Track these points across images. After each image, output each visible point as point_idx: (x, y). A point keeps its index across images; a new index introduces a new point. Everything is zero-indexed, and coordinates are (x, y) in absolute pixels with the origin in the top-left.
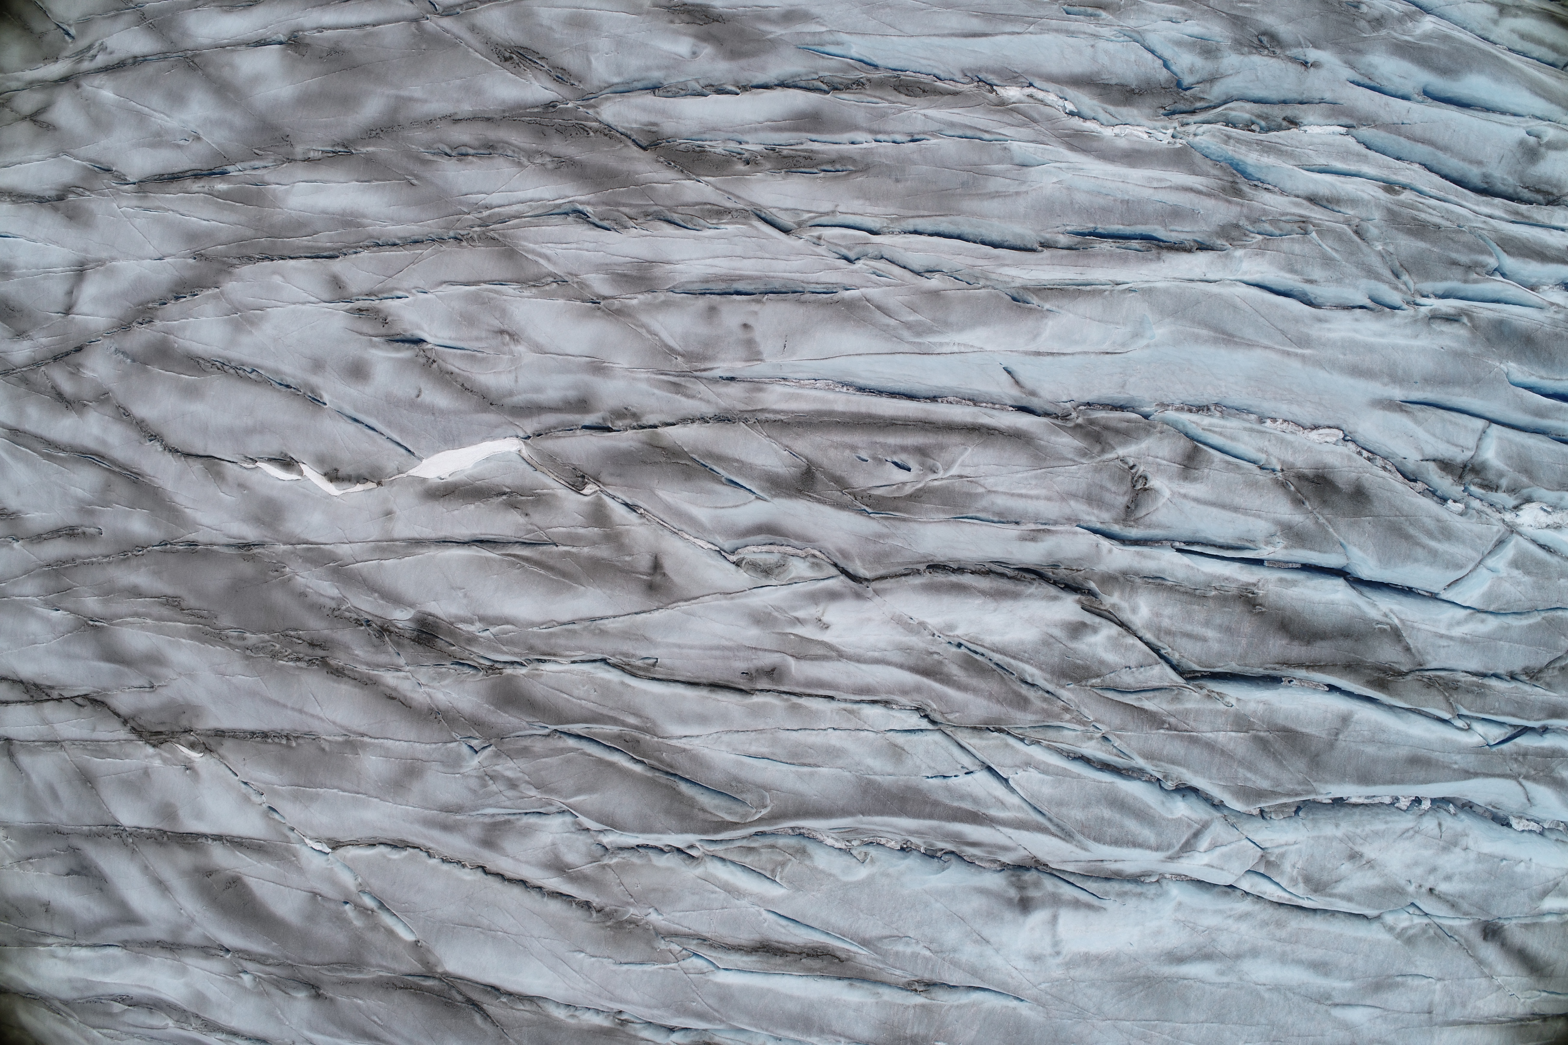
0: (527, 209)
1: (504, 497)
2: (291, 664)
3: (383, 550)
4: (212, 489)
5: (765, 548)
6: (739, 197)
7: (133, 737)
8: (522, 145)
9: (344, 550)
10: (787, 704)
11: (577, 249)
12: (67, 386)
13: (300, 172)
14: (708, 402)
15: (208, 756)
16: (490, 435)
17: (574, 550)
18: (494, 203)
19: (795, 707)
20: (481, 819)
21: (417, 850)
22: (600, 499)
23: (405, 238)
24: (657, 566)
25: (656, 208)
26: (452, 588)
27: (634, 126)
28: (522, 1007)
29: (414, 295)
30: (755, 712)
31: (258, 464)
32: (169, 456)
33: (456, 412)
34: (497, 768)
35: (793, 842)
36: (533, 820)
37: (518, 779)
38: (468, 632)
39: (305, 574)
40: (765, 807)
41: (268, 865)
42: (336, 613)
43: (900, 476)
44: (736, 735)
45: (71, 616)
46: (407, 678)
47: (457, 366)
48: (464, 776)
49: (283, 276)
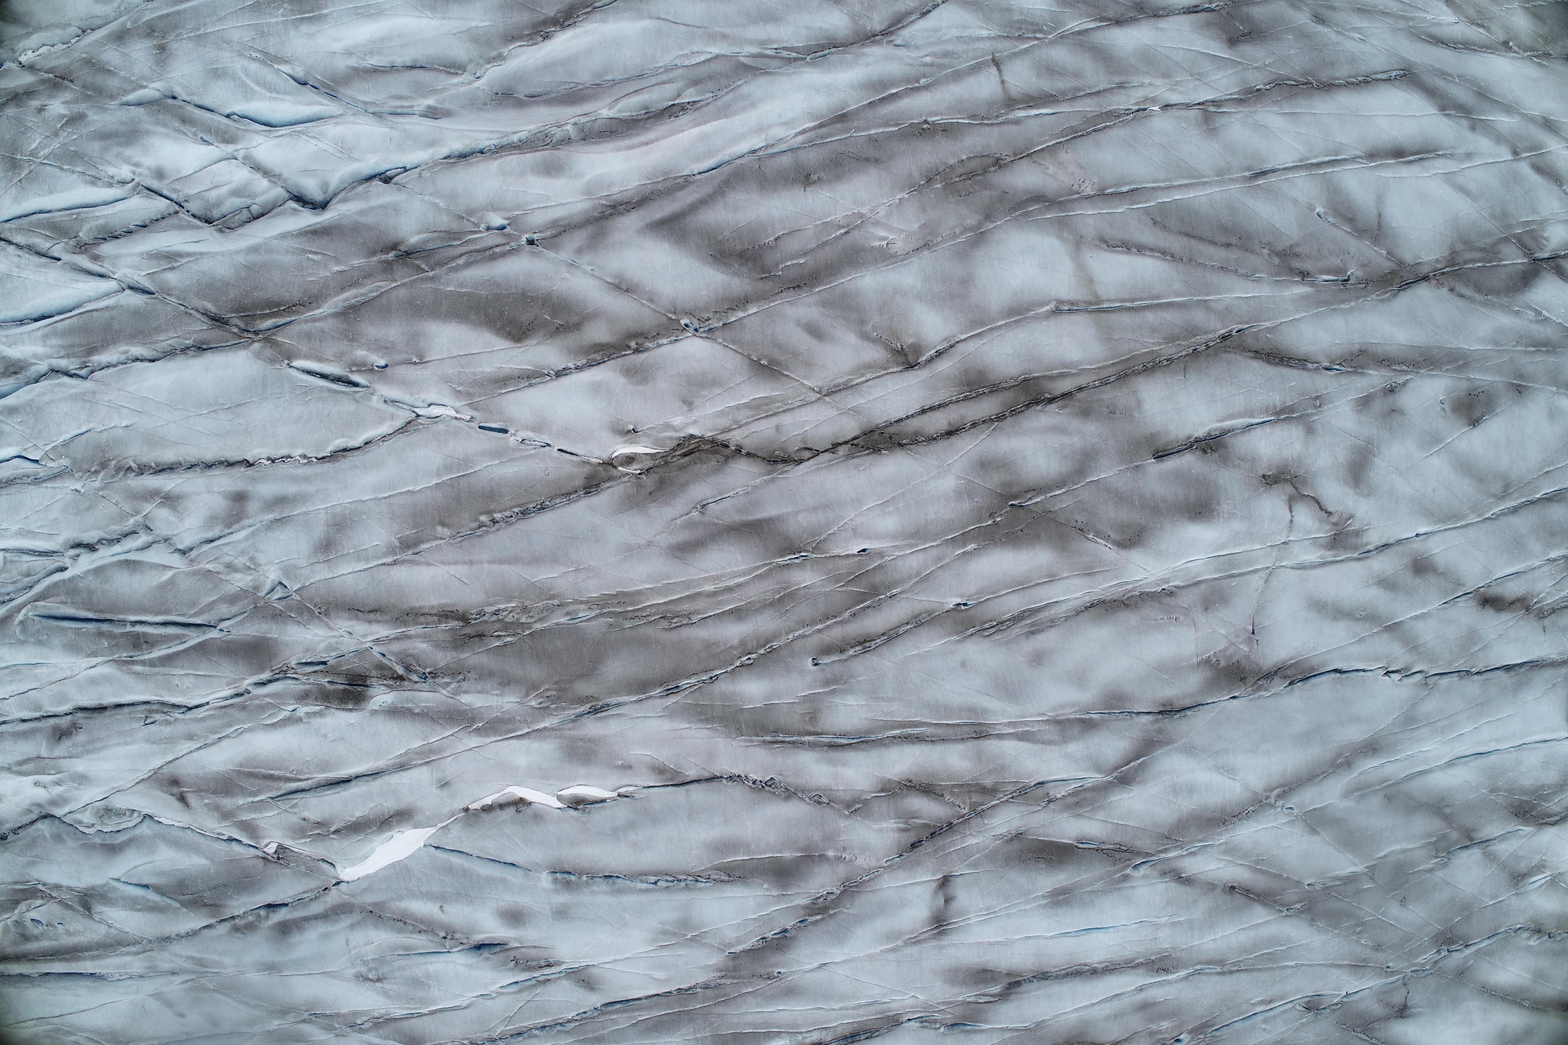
1: (333, 829)
2: (502, 606)
3: (431, 752)
4: (664, 755)
7: (722, 437)
9: (474, 741)
10: (44, 710)
12: (919, 803)
14: (176, 955)
15: (605, 456)
16: (370, 882)
17: (250, 799)
19: (38, 708)
20: (251, 521)
21: (319, 456)
22: (258, 843)
23: (530, 1037)
24: (182, 799)
26: (342, 739)
28: (169, 342)
29: (493, 992)
30: (62, 698)
31: (615, 794)
32: (736, 771)
33: (401, 898)
34: (249, 578)
36: (210, 535)
37: (228, 573)
38: (306, 705)
39: (507, 707)
40: (22, 622)
41: (488, 370)
42: (461, 677)
45: (836, 552)
46: (364, 636)
47: (419, 941)
48: (270, 563)
49: (655, 979)
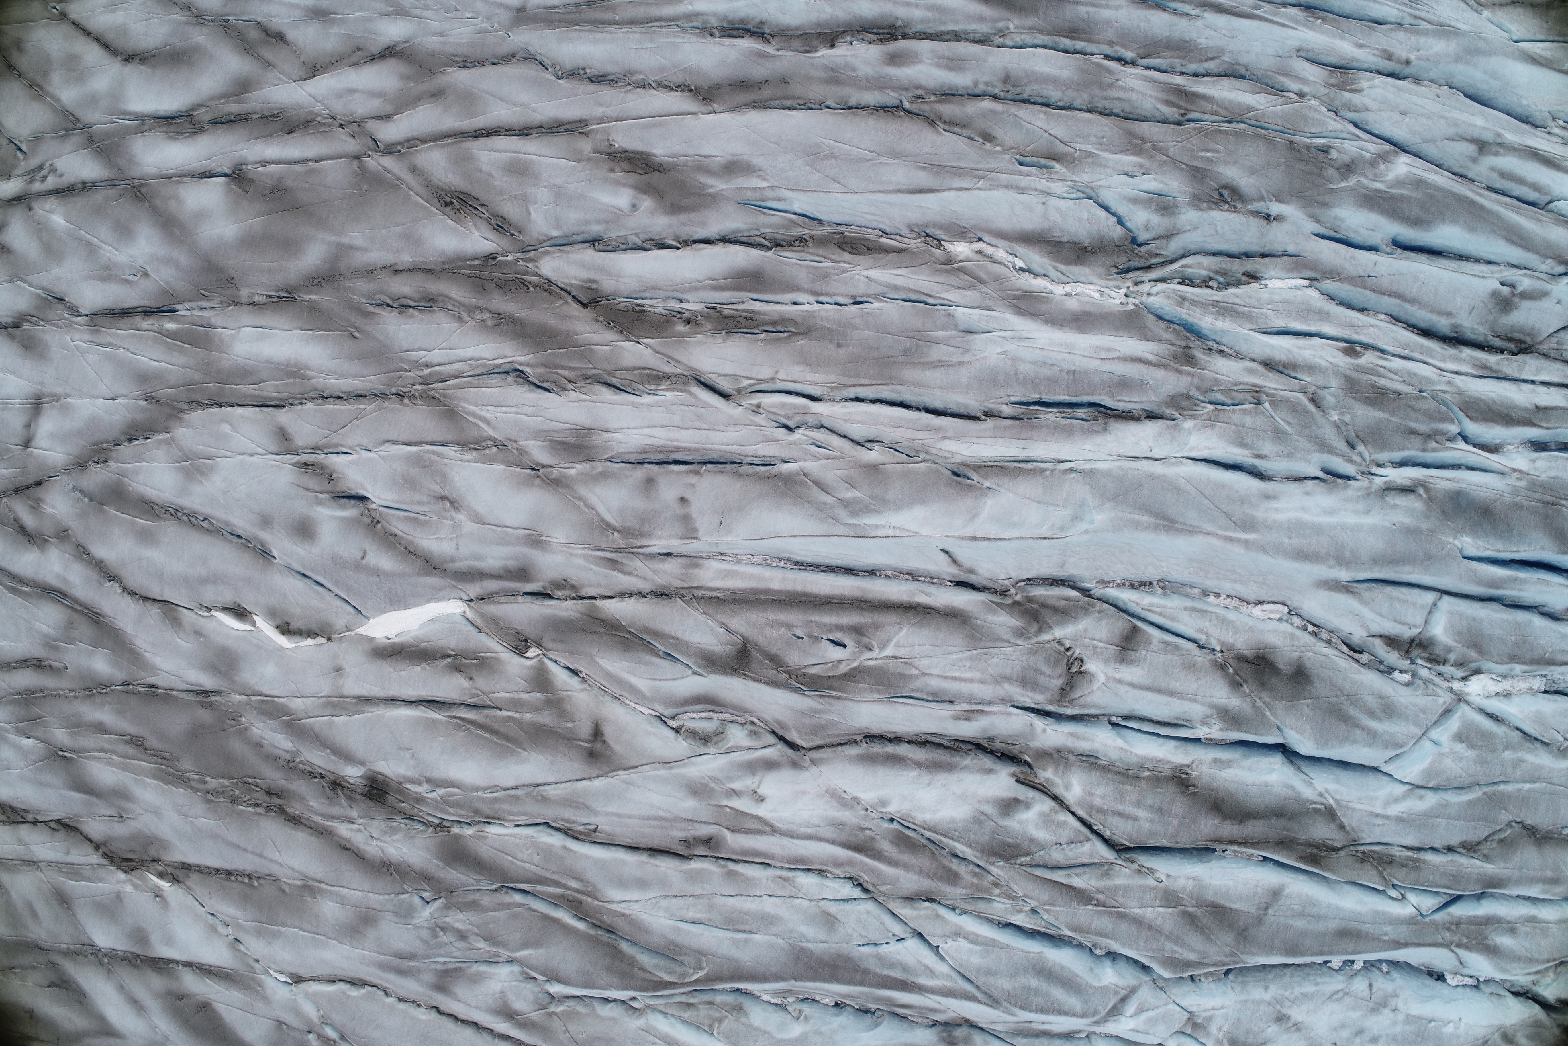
0: (467, 368)
1: (449, 660)
2: (250, 809)
3: (334, 706)
4: (169, 634)
5: (704, 715)
6: (678, 361)
7: (105, 862)
8: (461, 299)
9: (296, 704)
10: (724, 870)
11: (516, 413)
12: (29, 520)
13: (246, 316)
14: (645, 578)
15: (176, 887)
16: (434, 596)
18: (435, 361)
19: (731, 874)
20: (433, 966)
21: (374, 989)
22: (543, 663)
23: (349, 393)
24: (597, 733)
25: (594, 371)
26: (401, 748)
27: (574, 282)
29: (357, 453)
30: (694, 877)
31: (213, 612)
32: (128, 598)
33: (401, 575)
34: (448, 919)
35: (729, 999)
36: (482, 968)
37: (468, 931)
38: (416, 792)
39: (261, 725)
40: (702, 969)
41: (235, 993)
42: (291, 765)
43: (836, 653)
44: (674, 900)
45: (42, 745)
46: (359, 831)
47: (399, 527)
48: (416, 927)
49: (231, 425)
